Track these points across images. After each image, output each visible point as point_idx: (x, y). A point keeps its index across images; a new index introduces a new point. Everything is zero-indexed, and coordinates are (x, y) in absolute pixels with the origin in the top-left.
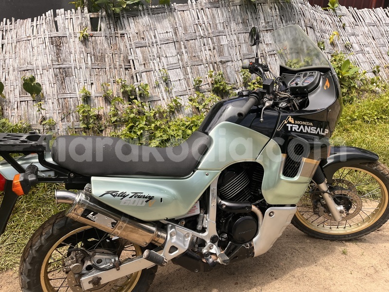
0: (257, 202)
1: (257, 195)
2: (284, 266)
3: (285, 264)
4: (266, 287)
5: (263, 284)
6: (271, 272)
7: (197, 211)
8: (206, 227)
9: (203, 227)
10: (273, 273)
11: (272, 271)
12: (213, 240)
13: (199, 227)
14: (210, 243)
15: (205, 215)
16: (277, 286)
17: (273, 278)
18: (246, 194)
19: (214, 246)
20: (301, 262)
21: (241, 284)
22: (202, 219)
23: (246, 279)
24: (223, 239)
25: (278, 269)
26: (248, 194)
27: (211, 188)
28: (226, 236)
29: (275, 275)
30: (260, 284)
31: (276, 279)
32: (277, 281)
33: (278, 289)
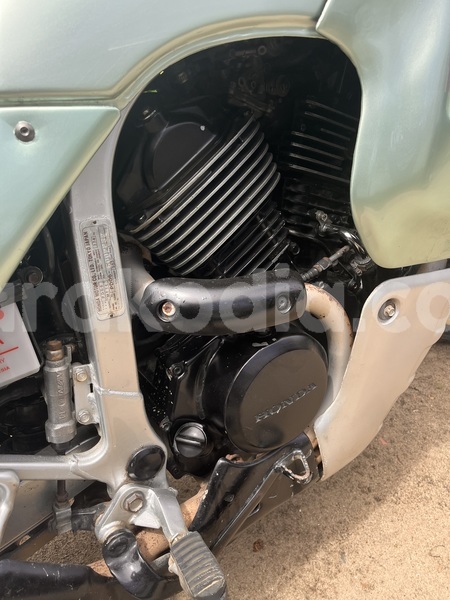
0: (319, 267)
1: (310, 236)
2: (392, 450)
3: (392, 442)
4: (354, 538)
5: (342, 528)
6: (359, 478)
7: (27, 363)
8: (96, 420)
9: (78, 425)
10: (366, 481)
11: (362, 474)
12: (142, 468)
13: (58, 429)
14: (126, 489)
15: (78, 369)
16: (387, 527)
17: (370, 498)
18: (266, 237)
19: (151, 494)
20: (435, 426)
21: (272, 544)
22: (63, 390)
23: (288, 521)
24: (189, 452)
25: (377, 463)
26: (276, 238)
27: (79, 222)
28: (196, 432)
29: (374, 487)
30: (334, 532)
31: (378, 500)
32: (384, 507)
33: (394, 541)
